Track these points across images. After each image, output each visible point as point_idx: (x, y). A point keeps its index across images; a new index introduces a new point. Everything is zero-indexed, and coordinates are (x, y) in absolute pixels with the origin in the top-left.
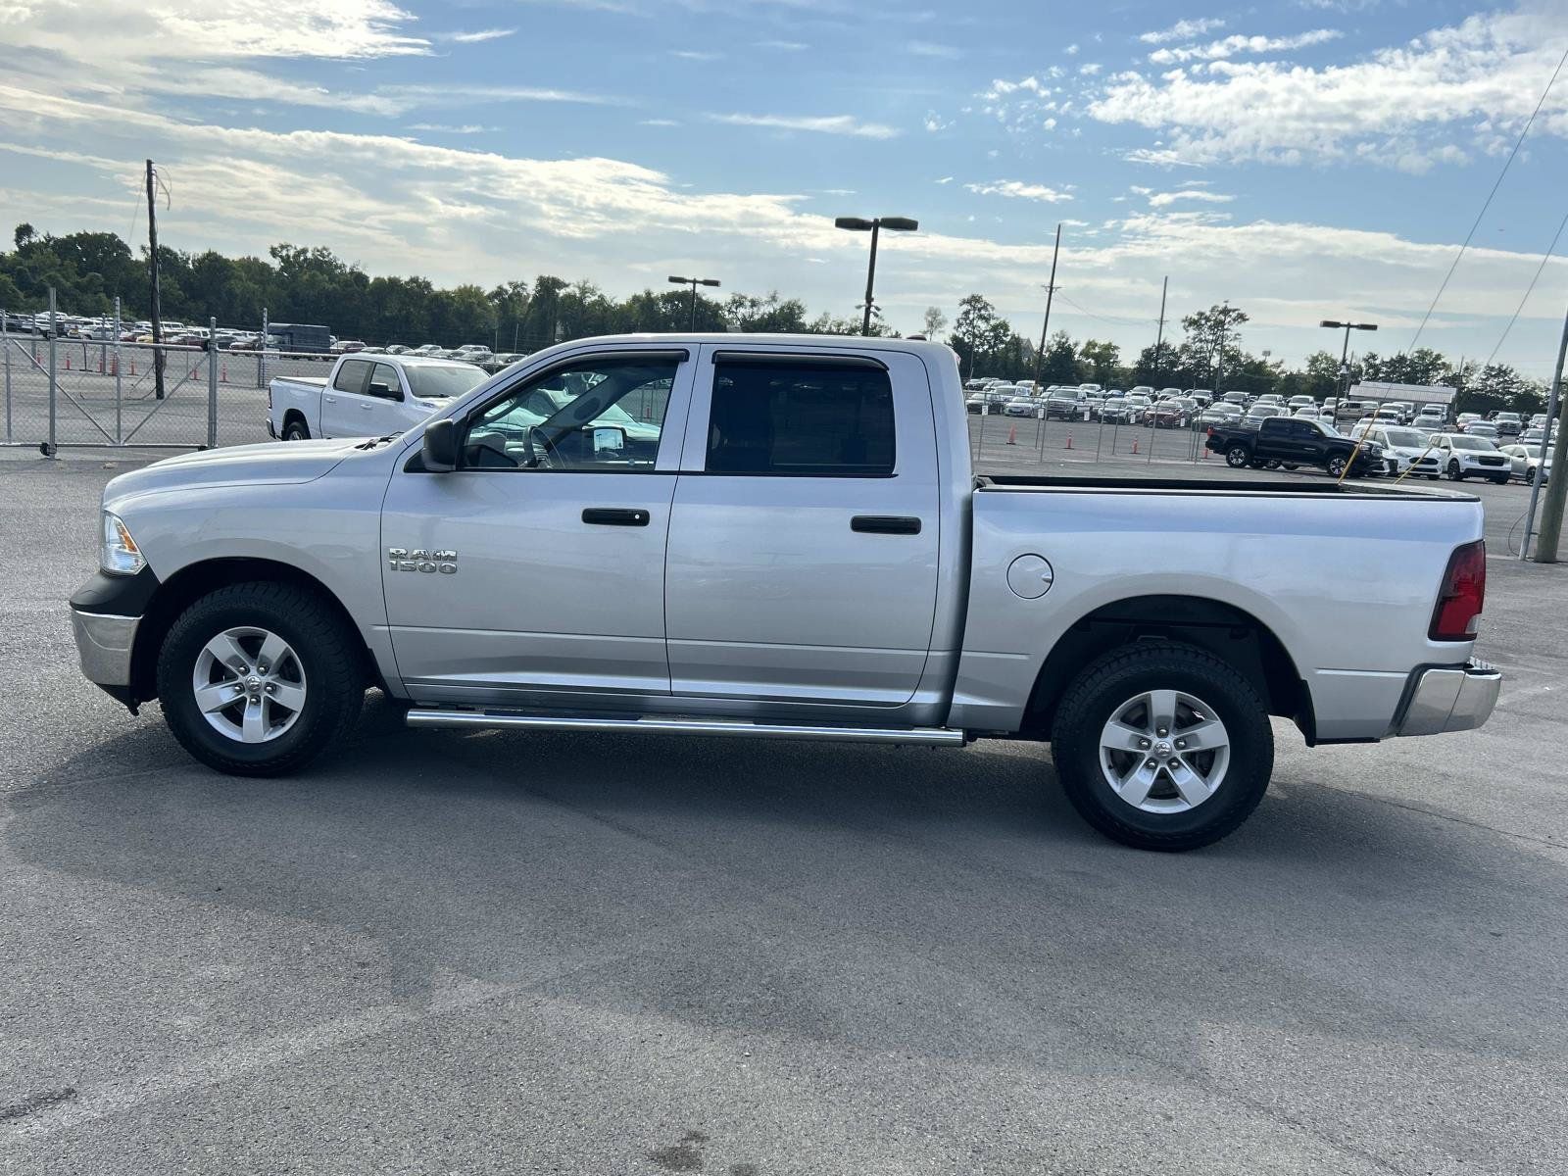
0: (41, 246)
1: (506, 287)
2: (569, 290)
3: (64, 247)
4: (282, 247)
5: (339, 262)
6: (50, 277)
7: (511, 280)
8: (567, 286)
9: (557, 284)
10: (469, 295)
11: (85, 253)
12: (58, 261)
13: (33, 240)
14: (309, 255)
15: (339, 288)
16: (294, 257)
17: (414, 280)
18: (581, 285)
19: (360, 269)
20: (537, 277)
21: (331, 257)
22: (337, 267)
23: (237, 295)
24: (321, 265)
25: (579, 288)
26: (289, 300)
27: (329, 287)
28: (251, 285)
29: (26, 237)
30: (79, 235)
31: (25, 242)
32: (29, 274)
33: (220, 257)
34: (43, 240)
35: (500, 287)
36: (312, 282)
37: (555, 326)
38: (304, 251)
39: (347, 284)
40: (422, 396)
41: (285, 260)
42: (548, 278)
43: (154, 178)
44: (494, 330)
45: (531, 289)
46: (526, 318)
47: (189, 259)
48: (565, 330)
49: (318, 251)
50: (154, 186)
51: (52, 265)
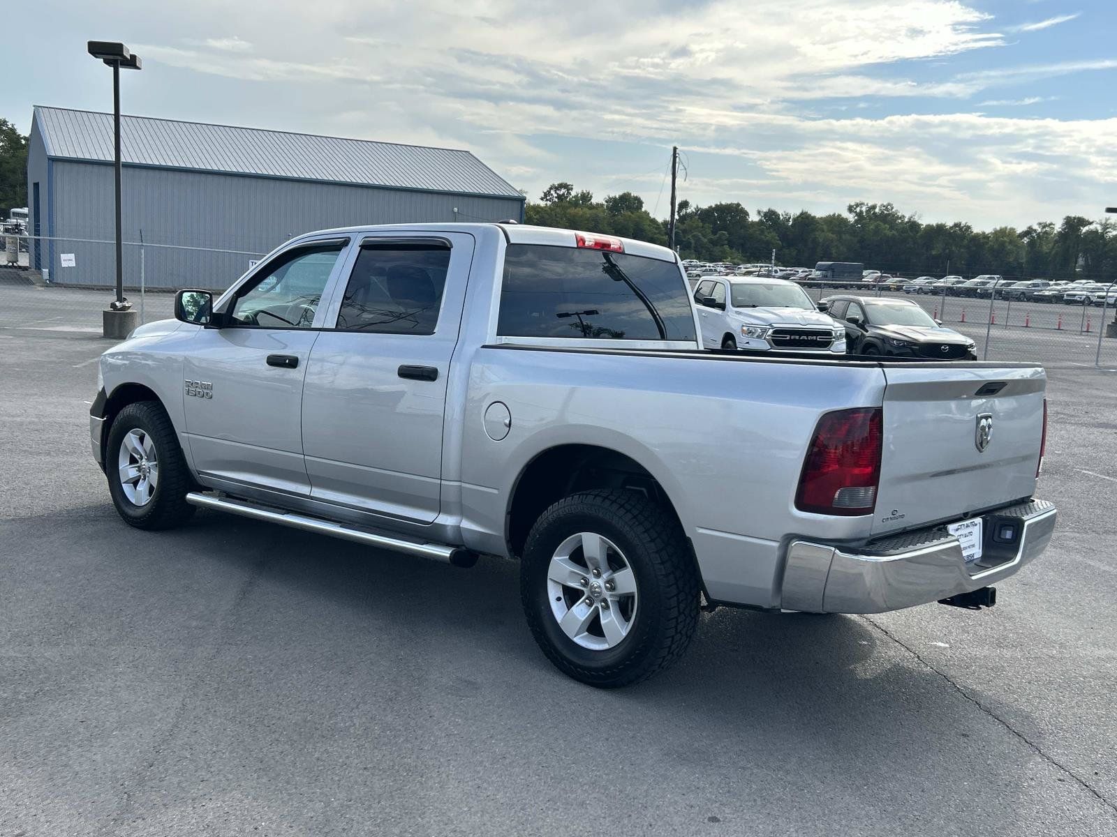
0: (691, 216)
1: (1036, 227)
2: (1092, 227)
3: (705, 215)
4: (857, 205)
5: (900, 214)
6: (694, 236)
7: (1041, 221)
8: (1091, 223)
9: (1082, 222)
10: (1004, 235)
11: (719, 218)
12: (701, 224)
13: (688, 211)
14: (877, 210)
15: (897, 234)
16: (867, 211)
17: (956, 225)
18: (1103, 222)
19: (916, 219)
20: (1064, 217)
21: (893, 210)
22: (898, 218)
23: (820, 243)
24: (886, 218)
25: (1101, 224)
26: (858, 245)
27: (889, 233)
28: (830, 235)
29: (684, 210)
30: (716, 205)
31: (684, 212)
32: (681, 234)
33: (810, 215)
34: (694, 210)
35: (1030, 228)
36: (877, 231)
37: (1077, 258)
38: (874, 207)
39: (903, 231)
40: (738, 307)
41: (860, 215)
42: (1075, 218)
43: (677, 159)
44: (1022, 263)
45: (1058, 227)
46: (1050, 252)
47: (790, 218)
48: (1086, 261)
49: (884, 206)
50: (677, 165)
51: (697, 227)
